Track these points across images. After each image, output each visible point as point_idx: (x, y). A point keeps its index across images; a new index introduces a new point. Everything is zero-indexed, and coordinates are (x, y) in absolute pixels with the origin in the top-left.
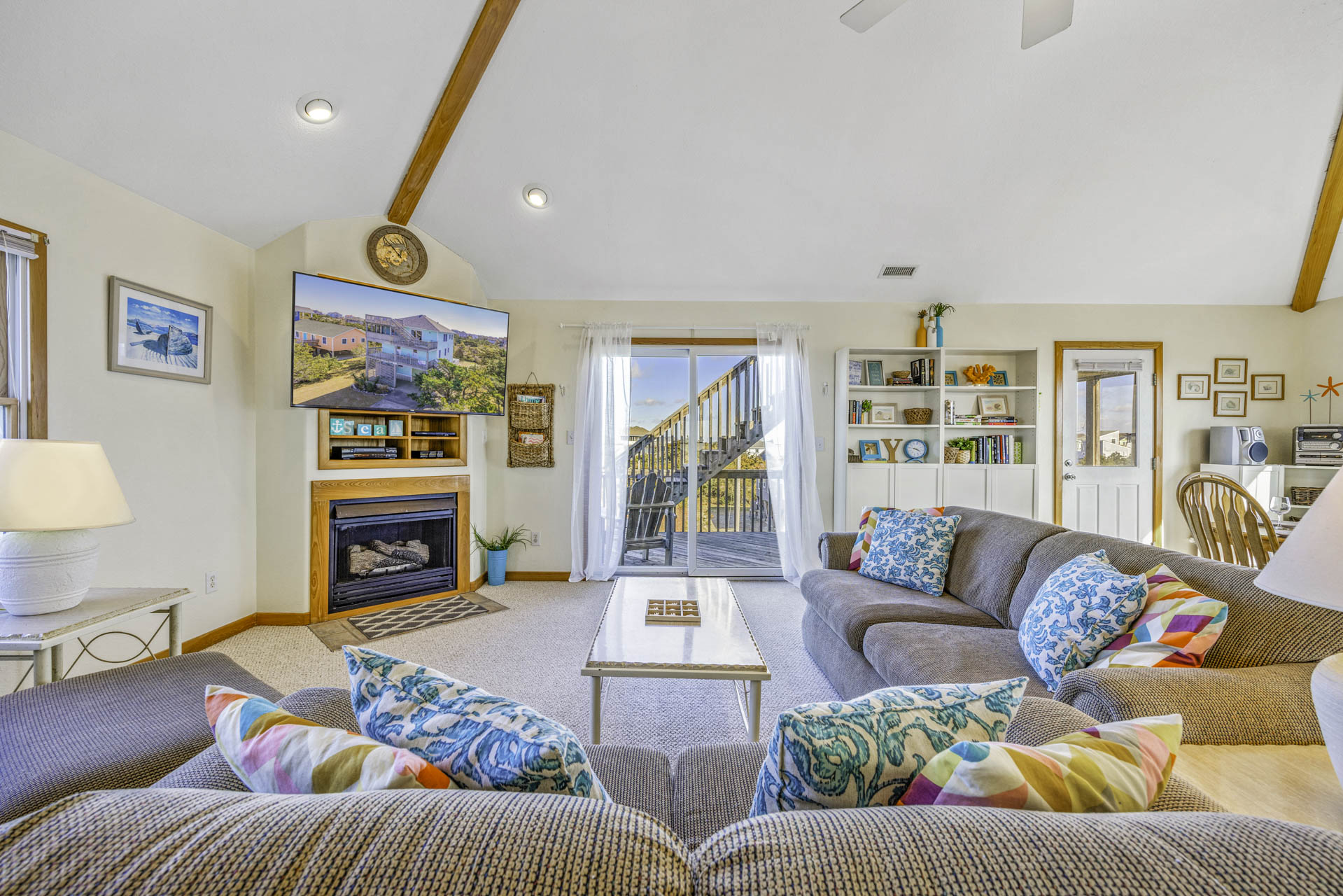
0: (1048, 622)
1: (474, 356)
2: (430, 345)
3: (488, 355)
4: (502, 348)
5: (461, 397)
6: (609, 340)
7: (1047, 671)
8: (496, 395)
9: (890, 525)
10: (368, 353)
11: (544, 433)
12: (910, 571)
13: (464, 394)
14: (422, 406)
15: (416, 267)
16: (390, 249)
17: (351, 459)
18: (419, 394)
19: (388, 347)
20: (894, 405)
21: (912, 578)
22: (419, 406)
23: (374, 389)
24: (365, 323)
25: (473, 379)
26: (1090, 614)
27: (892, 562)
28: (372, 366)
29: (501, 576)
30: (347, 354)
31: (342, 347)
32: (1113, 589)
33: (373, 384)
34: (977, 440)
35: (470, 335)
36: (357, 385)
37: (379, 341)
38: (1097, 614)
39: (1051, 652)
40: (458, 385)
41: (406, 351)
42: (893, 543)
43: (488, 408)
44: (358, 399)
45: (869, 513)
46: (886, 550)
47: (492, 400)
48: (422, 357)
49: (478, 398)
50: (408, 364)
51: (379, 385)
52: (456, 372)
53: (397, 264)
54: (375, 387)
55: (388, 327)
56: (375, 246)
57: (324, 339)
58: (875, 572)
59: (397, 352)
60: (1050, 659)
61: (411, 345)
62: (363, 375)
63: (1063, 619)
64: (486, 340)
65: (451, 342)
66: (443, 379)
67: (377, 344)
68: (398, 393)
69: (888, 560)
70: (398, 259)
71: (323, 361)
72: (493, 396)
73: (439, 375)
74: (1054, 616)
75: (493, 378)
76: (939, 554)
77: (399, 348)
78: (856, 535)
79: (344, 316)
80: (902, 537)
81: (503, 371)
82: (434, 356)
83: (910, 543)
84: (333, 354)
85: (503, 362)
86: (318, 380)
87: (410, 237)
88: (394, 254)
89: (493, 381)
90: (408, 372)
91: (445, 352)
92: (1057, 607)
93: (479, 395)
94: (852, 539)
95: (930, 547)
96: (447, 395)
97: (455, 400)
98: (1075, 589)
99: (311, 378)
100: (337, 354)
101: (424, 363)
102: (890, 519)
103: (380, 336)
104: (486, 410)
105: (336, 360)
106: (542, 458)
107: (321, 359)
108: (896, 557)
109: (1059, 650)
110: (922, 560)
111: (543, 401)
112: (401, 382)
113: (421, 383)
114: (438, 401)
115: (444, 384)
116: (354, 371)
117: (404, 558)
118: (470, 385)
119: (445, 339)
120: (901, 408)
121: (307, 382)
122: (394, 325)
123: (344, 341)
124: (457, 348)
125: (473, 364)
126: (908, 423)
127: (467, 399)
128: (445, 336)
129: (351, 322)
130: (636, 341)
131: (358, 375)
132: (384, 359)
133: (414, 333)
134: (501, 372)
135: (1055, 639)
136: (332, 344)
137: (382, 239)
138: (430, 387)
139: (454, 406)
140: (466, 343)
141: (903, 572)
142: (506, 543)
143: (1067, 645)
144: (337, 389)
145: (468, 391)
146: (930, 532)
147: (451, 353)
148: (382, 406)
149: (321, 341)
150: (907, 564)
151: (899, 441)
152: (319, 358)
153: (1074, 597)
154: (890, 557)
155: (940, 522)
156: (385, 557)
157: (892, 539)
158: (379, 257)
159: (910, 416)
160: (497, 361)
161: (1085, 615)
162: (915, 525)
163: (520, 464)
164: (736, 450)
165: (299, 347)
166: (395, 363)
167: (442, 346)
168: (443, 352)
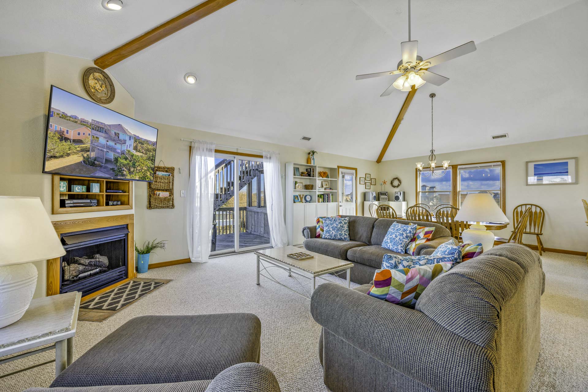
0: (397, 239)
1: (142, 150)
2: (123, 141)
3: (148, 150)
4: (154, 147)
5: (135, 171)
6: (205, 150)
7: (401, 250)
8: (150, 171)
9: (329, 222)
10: (92, 143)
11: (169, 191)
12: (341, 235)
13: (137, 170)
14: (117, 175)
15: (109, 94)
16: (96, 81)
17: (71, 207)
18: (116, 169)
19: (102, 140)
20: (302, 183)
21: (341, 237)
22: (116, 175)
23: (93, 164)
24: (91, 124)
25: (141, 162)
26: (408, 235)
27: (334, 233)
28: (93, 151)
29: (147, 267)
30: (79, 142)
31: (78, 137)
32: (411, 228)
33: (93, 161)
34: (323, 195)
35: (141, 138)
36: (84, 161)
37: (98, 136)
38: (409, 235)
39: (401, 245)
40: (134, 165)
41: (111, 143)
42: (333, 227)
43: (146, 178)
44: (84, 170)
45: (319, 219)
46: (331, 230)
47: (148, 174)
48: (119, 148)
49: (143, 172)
50: (112, 151)
51: (96, 162)
52: (134, 157)
53: (100, 91)
54: (94, 163)
55: (103, 128)
56: (88, 78)
57: (67, 131)
58: (329, 237)
59: (107, 144)
60: (401, 247)
61: (114, 140)
62: (88, 155)
63: (401, 237)
64: (148, 142)
65: (133, 141)
66: (128, 161)
67: (97, 138)
68: (106, 168)
69: (333, 233)
70: (100, 88)
71: (66, 145)
72: (149, 172)
73: (126, 159)
74: (399, 237)
75: (150, 162)
76: (347, 229)
77: (108, 141)
78: (316, 226)
79: (80, 118)
80: (335, 225)
81: (154, 159)
82: (124, 148)
83: (338, 226)
84: (72, 141)
85: (154, 154)
86: (62, 156)
87: (106, 77)
88: (98, 85)
89: (149, 163)
90: (111, 156)
91: (129, 146)
92: (398, 235)
93: (143, 171)
94: (315, 228)
95: (344, 227)
96: (129, 170)
97: (132, 173)
98: (402, 230)
99: (58, 155)
100: (74, 141)
101: (119, 151)
102: (328, 220)
103: (98, 133)
104: (145, 179)
105: (74, 145)
106: (169, 204)
107: (64, 143)
108: (335, 231)
109: (403, 244)
110: (343, 231)
111: (170, 175)
112: (108, 161)
113: (117, 163)
114: (125, 173)
115: (128, 164)
116: (83, 153)
117: (96, 266)
118: (139, 165)
119: (130, 139)
120: (304, 184)
121: (55, 157)
122: (106, 128)
123: (79, 134)
124: (135, 145)
125: (141, 154)
126: (306, 189)
127: (138, 173)
128: (130, 137)
129: (83, 123)
130: (217, 151)
131: (85, 155)
132: (100, 147)
133: (115, 134)
134: (153, 160)
135: (402, 242)
136: (72, 135)
137: (92, 74)
138: (122, 165)
139: (132, 176)
140: (139, 143)
141: (338, 235)
142: (148, 250)
143: (404, 243)
144: (73, 163)
145: (139, 168)
146: (343, 223)
147: (132, 147)
148: (97, 175)
149: (66, 132)
150: (339, 233)
151: (303, 195)
152: (64, 142)
153: (402, 232)
154: (333, 231)
155: (345, 219)
156: (84, 267)
157: (332, 226)
158: (90, 85)
159: (307, 187)
160: (151, 153)
161: (407, 235)
162: (338, 221)
163: (157, 207)
164: (226, 199)
165: (52, 134)
166: (105, 150)
167: (128, 142)
168: (128, 146)
